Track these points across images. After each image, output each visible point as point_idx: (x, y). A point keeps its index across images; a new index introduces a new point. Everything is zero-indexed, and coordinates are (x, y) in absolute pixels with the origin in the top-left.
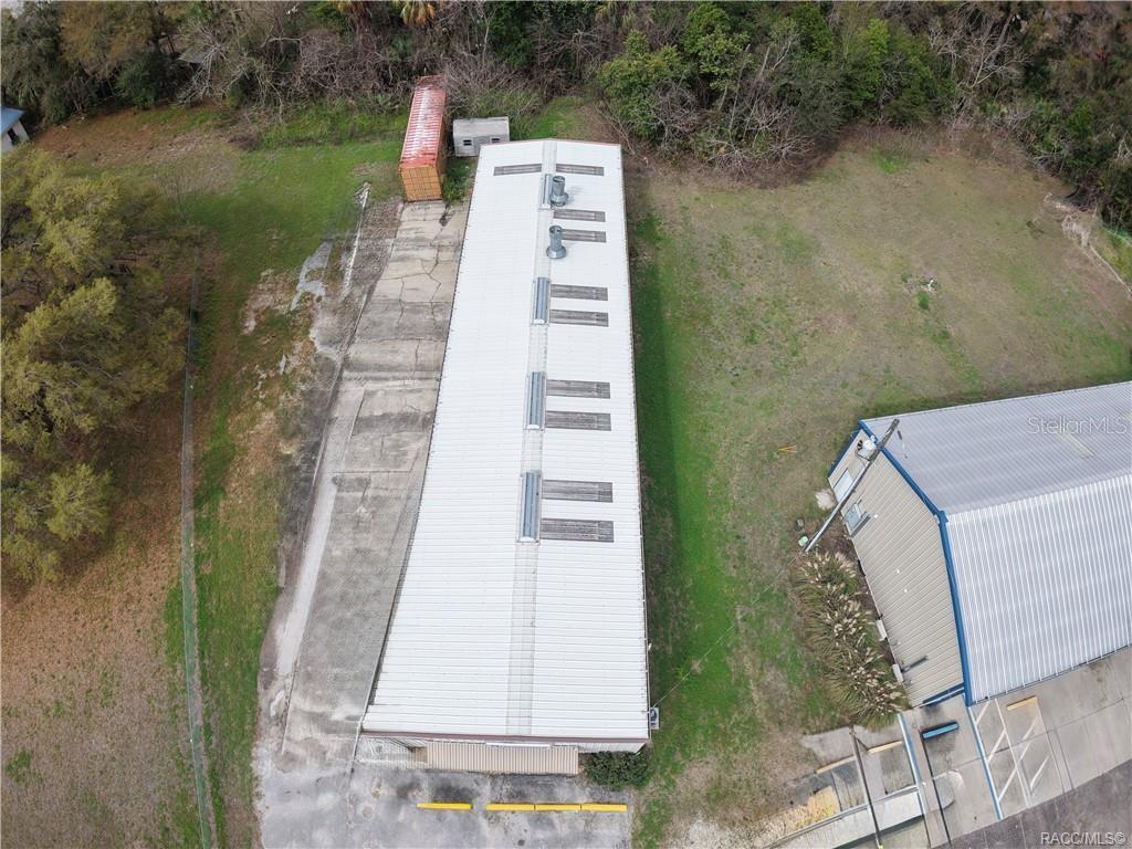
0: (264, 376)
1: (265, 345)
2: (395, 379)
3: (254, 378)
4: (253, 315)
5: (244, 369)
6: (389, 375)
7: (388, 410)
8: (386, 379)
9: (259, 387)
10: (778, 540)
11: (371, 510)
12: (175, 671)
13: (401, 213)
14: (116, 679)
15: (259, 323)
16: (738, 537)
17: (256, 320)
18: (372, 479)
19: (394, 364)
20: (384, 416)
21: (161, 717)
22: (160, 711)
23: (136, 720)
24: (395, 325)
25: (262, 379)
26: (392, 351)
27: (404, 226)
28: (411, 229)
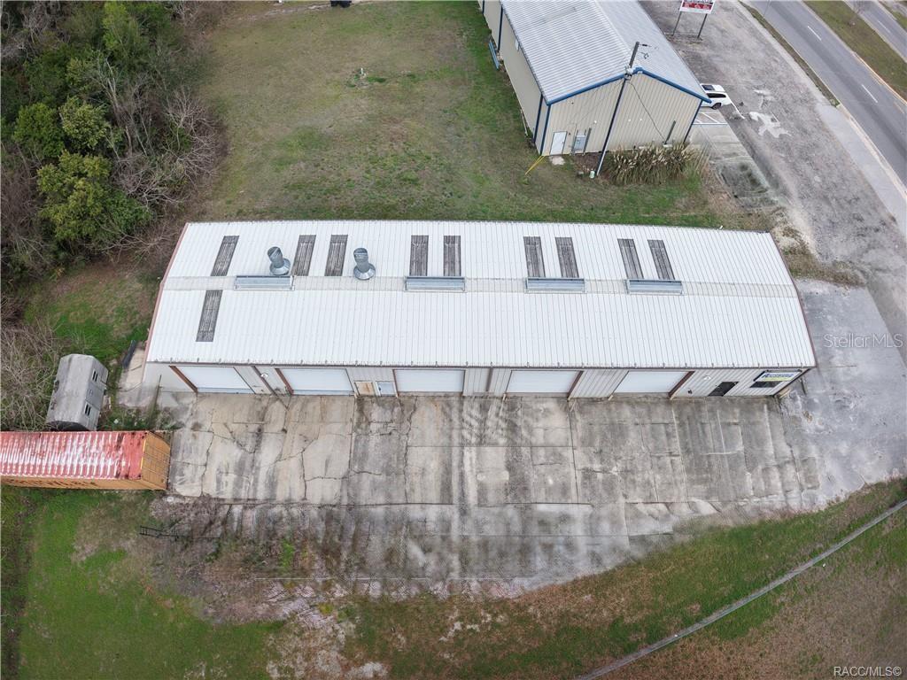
0: (458, 626)
1: (408, 638)
2: (461, 464)
3: (461, 637)
4: (354, 671)
5: (447, 656)
6: (456, 473)
7: (502, 465)
8: (462, 475)
9: (476, 627)
10: (591, 189)
11: (612, 461)
12: (783, 603)
13: (184, 498)
14: (803, 657)
15: (370, 657)
16: (592, 209)
17: (363, 664)
18: (582, 467)
19: (442, 470)
20: (510, 468)
21: (817, 601)
22: (813, 604)
23: (824, 623)
24: (382, 478)
25: (463, 626)
26: (423, 474)
27: (211, 490)
28: (219, 481)
